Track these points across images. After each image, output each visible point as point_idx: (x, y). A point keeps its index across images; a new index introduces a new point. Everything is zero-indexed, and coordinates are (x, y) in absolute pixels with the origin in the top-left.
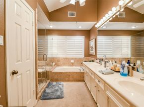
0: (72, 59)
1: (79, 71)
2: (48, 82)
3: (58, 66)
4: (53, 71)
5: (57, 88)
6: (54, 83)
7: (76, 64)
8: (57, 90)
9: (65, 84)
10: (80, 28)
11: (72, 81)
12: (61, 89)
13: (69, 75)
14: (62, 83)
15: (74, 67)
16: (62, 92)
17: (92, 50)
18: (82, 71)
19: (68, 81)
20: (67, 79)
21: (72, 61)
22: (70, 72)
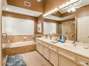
0: (25, 36)
1: (32, 44)
2: (7, 58)
3: (13, 42)
4: (11, 47)
5: (17, 60)
6: (13, 57)
7: (28, 39)
8: (19, 62)
9: (22, 55)
10: (32, 15)
11: (28, 52)
12: (22, 60)
13: (25, 48)
14: (20, 55)
15: (27, 42)
16: (24, 62)
17: (39, 30)
18: (34, 44)
19: (25, 52)
20: (23, 51)
21: (25, 38)
22: (26, 46)
